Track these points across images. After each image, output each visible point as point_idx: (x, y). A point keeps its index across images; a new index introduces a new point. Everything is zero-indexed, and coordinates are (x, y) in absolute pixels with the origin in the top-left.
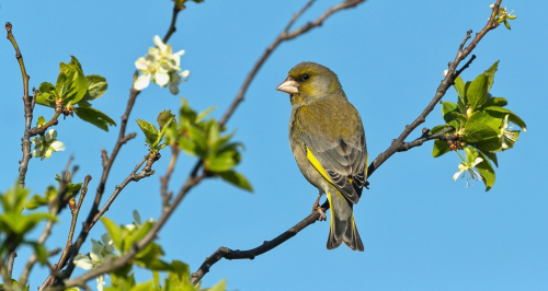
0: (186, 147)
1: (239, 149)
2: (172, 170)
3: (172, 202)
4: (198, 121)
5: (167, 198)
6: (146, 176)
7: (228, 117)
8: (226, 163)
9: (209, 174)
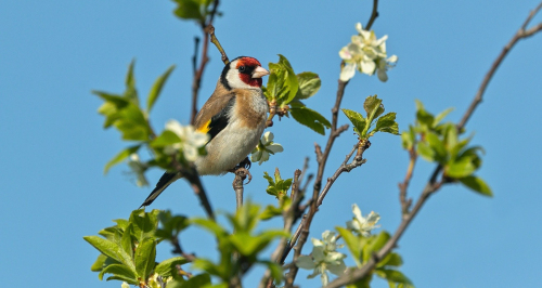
0: (425, 152)
1: (479, 153)
2: (411, 176)
3: (411, 209)
4: (435, 124)
5: (407, 205)
6: (357, 165)
7: (466, 119)
8: (466, 168)
9: (449, 180)
